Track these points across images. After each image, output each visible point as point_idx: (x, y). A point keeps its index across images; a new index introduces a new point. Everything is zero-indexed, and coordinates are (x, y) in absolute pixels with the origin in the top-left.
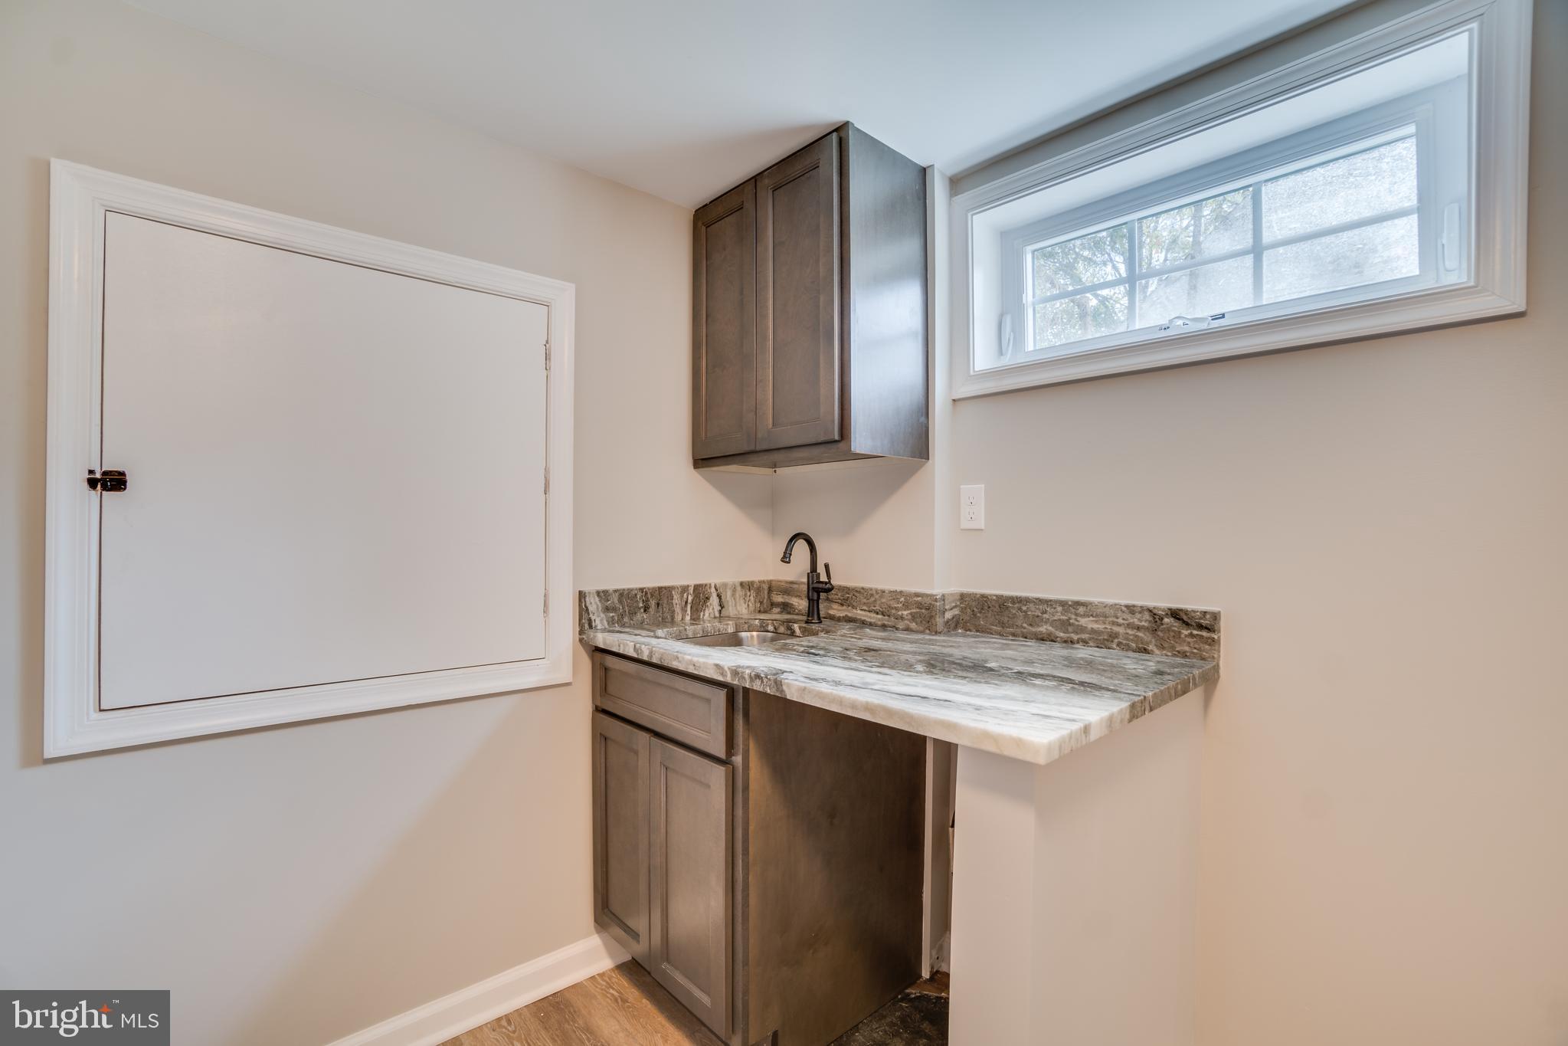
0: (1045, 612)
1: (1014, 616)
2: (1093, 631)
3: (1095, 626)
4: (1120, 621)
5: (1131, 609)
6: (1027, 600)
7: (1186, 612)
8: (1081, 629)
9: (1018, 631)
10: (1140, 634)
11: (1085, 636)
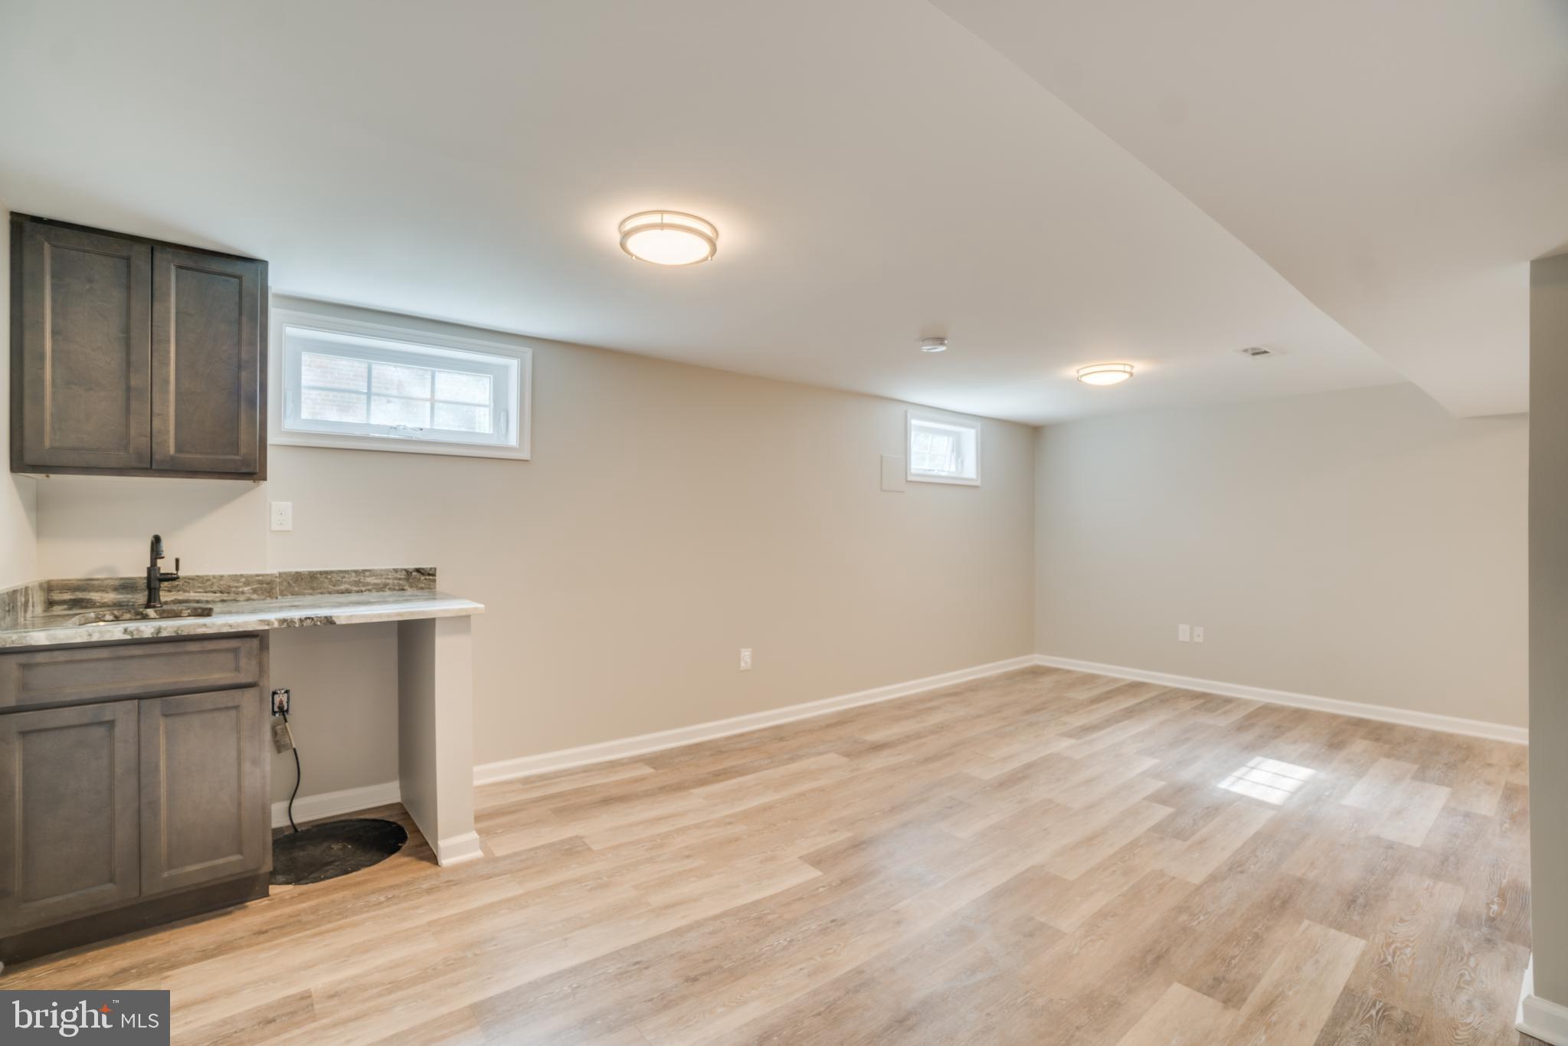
0: (344, 577)
1: (323, 582)
2: (375, 584)
3: (376, 581)
4: (390, 577)
5: (396, 571)
6: (331, 572)
7: (423, 569)
8: (368, 584)
9: (325, 591)
10: (401, 582)
11: (370, 587)
